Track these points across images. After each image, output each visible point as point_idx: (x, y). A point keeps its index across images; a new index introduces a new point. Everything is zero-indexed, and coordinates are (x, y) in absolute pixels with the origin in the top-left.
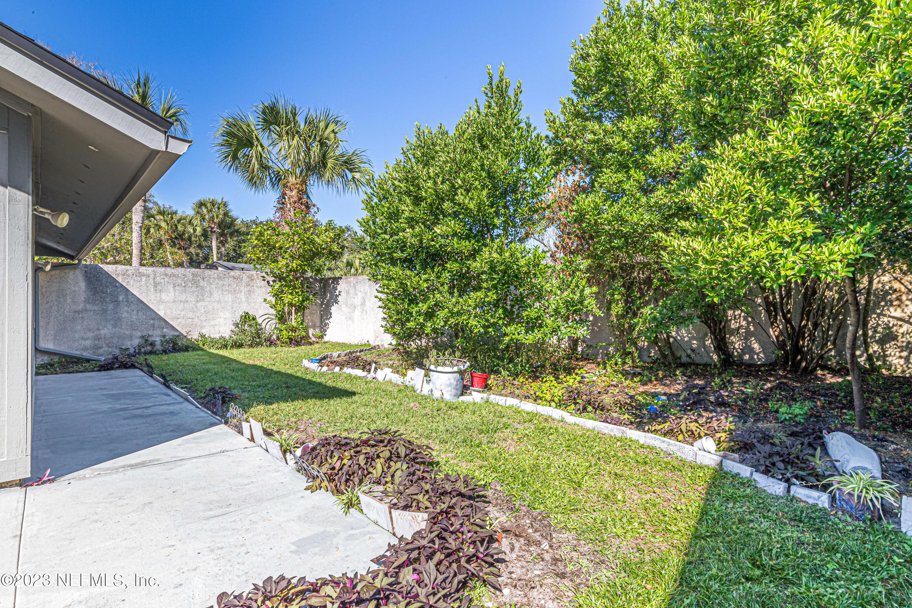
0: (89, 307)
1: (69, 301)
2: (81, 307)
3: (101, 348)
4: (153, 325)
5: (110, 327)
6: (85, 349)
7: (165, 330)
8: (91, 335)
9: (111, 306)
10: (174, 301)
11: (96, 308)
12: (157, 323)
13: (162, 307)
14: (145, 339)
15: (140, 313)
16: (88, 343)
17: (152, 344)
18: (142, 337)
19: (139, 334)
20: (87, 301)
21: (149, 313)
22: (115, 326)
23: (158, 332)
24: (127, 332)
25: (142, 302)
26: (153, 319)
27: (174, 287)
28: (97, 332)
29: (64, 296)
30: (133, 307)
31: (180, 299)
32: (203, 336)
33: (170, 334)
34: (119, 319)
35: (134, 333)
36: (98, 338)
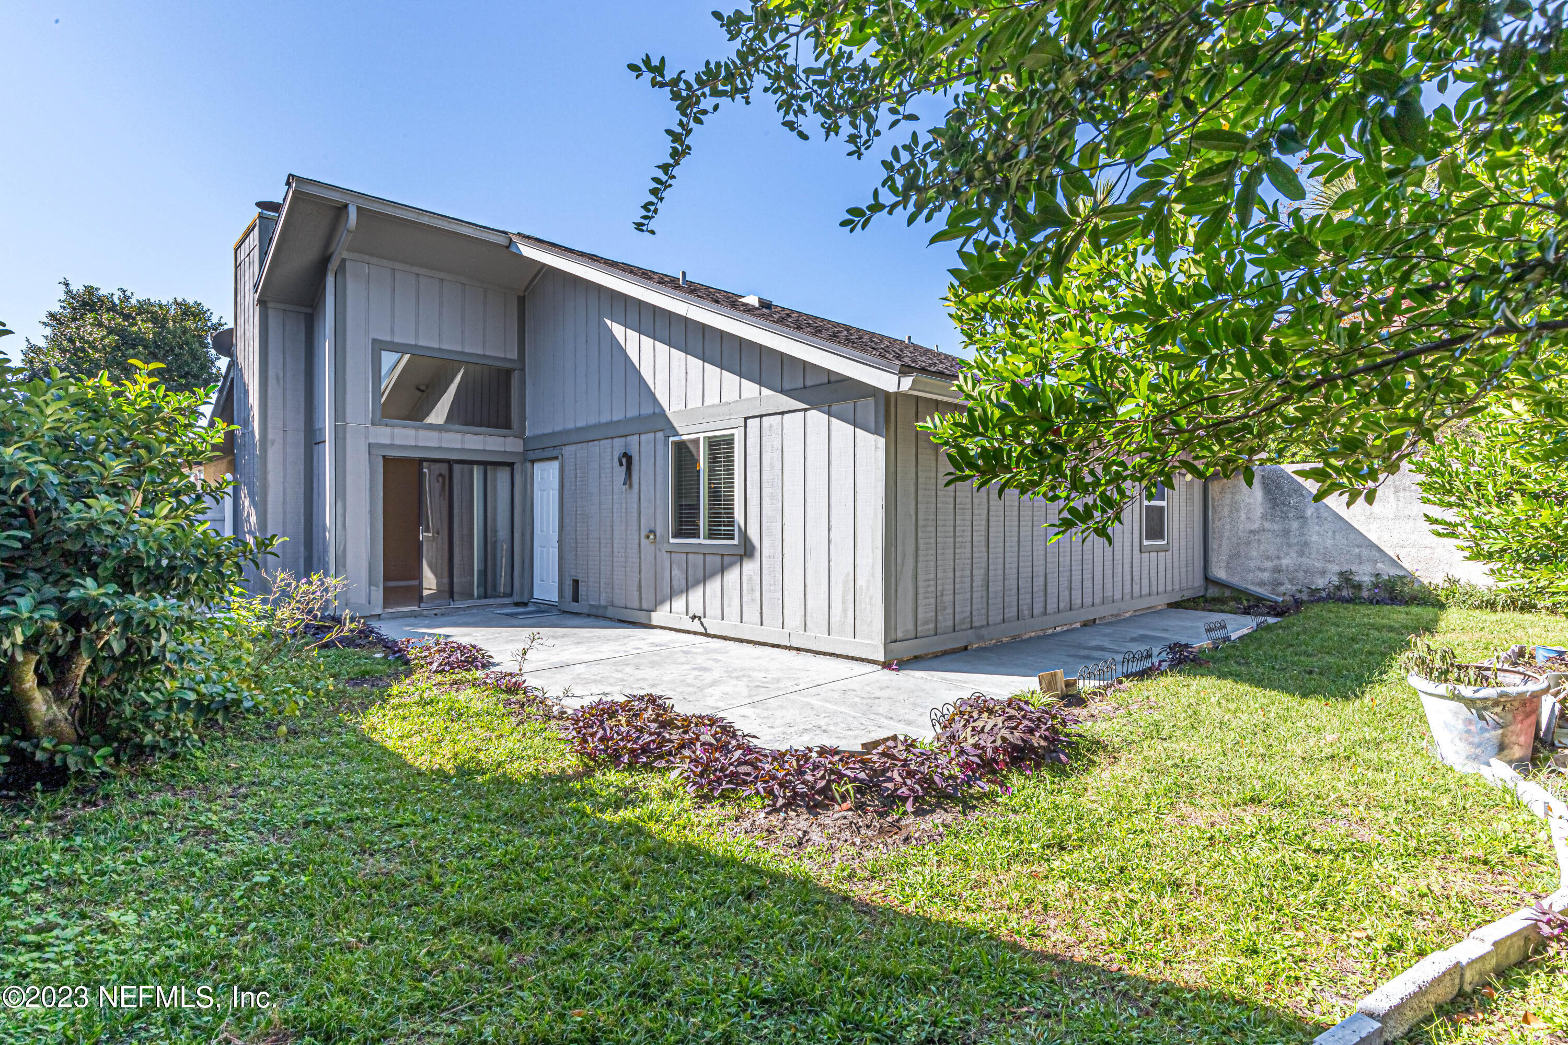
0: (1267, 525)
1: (1243, 517)
2: (1256, 526)
3: (1282, 584)
4: (1359, 556)
5: (1294, 555)
6: (1261, 584)
7: (1379, 565)
8: (1269, 564)
9: (1295, 525)
10: (1396, 517)
11: (1276, 527)
12: (1365, 553)
13: (1374, 526)
14: (1346, 577)
15: (1338, 536)
16: (1266, 576)
17: (1358, 587)
18: (1341, 574)
19: (1337, 569)
20: (1264, 517)
21: (1352, 536)
22: (1301, 554)
23: (1367, 568)
24: (1319, 565)
25: (1341, 518)
26: (1359, 546)
27: (1397, 492)
28: (1276, 562)
29: (1238, 510)
30: (1327, 526)
31: (1407, 512)
32: (1454, 582)
33: (1388, 572)
34: (1306, 544)
35: (1329, 566)
36: (1277, 570)
